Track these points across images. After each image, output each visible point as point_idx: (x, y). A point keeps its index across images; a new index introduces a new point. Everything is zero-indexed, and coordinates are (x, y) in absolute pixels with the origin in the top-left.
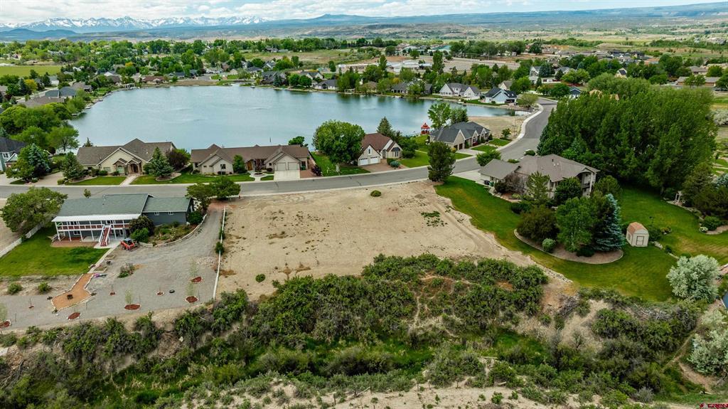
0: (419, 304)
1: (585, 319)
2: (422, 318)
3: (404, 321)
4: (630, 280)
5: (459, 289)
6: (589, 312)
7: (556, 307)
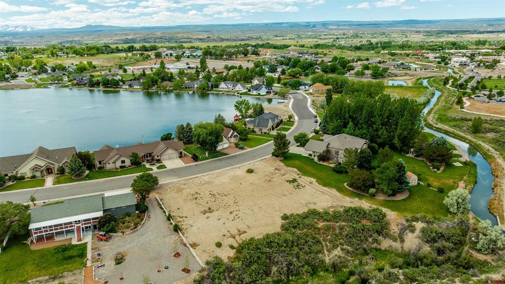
0: (324, 243)
1: (415, 234)
2: (329, 251)
3: (320, 255)
4: (423, 207)
5: (341, 228)
6: (415, 230)
7: (397, 230)
